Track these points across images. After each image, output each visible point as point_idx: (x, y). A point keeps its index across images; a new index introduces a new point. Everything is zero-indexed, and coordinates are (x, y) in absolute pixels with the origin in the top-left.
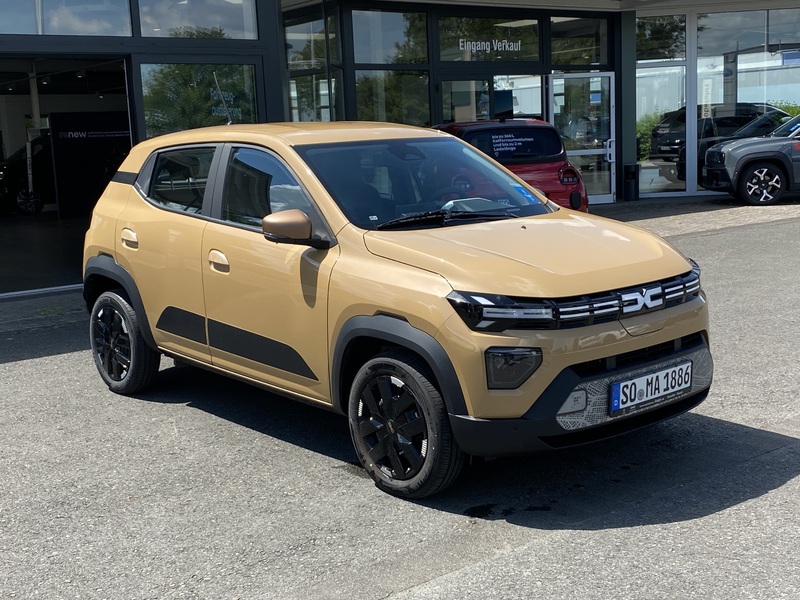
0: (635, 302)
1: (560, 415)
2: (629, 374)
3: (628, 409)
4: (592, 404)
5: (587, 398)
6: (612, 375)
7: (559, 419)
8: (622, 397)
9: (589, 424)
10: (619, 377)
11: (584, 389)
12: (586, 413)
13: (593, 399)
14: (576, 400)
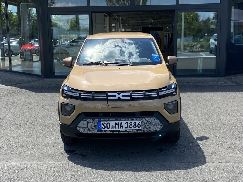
0: (115, 96)
1: (78, 127)
2: (107, 119)
3: (105, 131)
4: (90, 126)
5: (88, 124)
6: (99, 118)
7: (78, 128)
8: (102, 126)
9: (89, 132)
10: (102, 119)
11: (87, 121)
12: (87, 128)
13: (90, 124)
14: (83, 123)
